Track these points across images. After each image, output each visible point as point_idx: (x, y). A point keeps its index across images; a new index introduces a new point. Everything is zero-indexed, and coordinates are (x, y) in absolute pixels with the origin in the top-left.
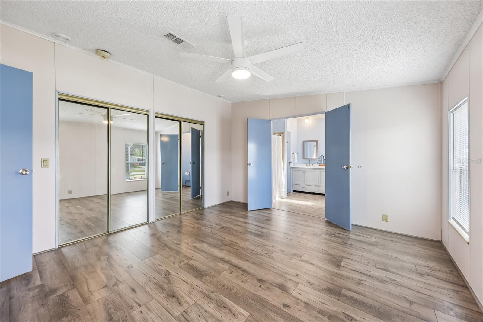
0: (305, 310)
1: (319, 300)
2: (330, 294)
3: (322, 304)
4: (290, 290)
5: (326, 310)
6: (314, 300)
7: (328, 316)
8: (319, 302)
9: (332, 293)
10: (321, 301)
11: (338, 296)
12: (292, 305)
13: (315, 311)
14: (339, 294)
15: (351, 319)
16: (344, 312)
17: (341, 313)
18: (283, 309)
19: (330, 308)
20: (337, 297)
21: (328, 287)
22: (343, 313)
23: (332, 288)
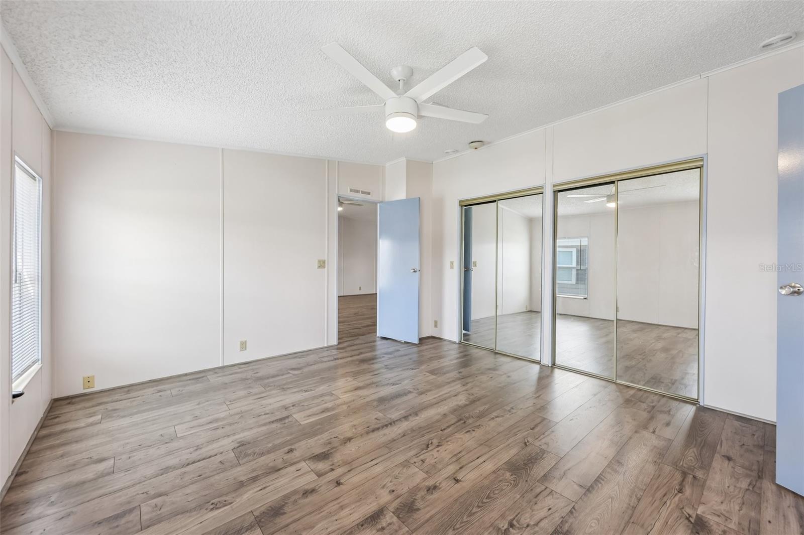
0: (271, 464)
1: (271, 487)
2: (270, 507)
3: (264, 486)
4: (312, 463)
5: (253, 486)
6: (277, 481)
7: (244, 483)
8: (268, 485)
9: (268, 511)
10: (268, 488)
11: (257, 517)
12: (286, 457)
13: (261, 474)
14: (260, 521)
15: (217, 506)
16: (232, 505)
17: (234, 499)
18: (289, 447)
19: (251, 492)
20: (256, 514)
21: (284, 513)
22: (232, 503)
23: (278, 520)
